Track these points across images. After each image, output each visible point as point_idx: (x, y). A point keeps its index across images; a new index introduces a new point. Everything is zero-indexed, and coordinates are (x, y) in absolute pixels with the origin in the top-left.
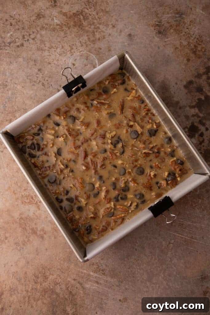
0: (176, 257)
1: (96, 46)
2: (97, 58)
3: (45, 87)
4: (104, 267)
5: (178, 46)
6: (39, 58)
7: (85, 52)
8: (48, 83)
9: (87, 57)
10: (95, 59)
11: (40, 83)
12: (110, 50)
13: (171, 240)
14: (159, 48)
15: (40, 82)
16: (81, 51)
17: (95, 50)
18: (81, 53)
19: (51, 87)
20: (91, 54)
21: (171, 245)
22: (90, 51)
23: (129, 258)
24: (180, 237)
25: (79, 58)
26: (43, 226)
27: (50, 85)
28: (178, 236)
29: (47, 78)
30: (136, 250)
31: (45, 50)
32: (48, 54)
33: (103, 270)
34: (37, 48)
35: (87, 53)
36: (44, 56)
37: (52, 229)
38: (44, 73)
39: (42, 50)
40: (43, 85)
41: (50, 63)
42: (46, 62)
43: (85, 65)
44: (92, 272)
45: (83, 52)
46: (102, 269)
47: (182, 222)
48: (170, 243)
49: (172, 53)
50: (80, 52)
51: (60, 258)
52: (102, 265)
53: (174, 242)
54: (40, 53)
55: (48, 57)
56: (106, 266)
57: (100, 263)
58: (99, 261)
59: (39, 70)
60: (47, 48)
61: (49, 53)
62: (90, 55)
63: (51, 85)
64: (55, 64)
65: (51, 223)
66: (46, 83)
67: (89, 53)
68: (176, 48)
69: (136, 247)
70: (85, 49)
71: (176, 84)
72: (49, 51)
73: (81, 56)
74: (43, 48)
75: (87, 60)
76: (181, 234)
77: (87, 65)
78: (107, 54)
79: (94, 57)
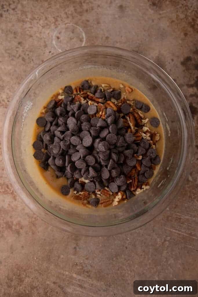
0: (172, 257)
1: (84, 18)
2: (84, 31)
3: (25, 62)
4: (90, 268)
5: (174, 19)
6: (19, 30)
7: (71, 24)
8: (29, 58)
9: (74, 30)
10: (82, 32)
11: (20, 58)
12: (98, 23)
13: (167, 236)
14: (153, 21)
15: (20, 56)
16: (67, 23)
17: (82, 22)
18: (67, 25)
19: (32, 62)
20: (78, 27)
21: (167, 242)
22: (76, 24)
23: (118, 257)
24: (178, 233)
25: (64, 30)
26: (19, 219)
27: (31, 60)
28: (175, 232)
29: (27, 53)
30: (126, 248)
31: (26, 22)
32: (30, 26)
33: (87, 272)
34: (18, 19)
35: (73, 25)
36: (26, 28)
37: (29, 222)
38: (25, 47)
39: (23, 21)
40: (23, 59)
41: (31, 36)
42: (28, 35)
43: (71, 39)
44: (76, 274)
45: (68, 24)
46: (86, 270)
47: (180, 216)
48: (165, 241)
49: (168, 26)
50: (65, 24)
51: (38, 257)
52: (86, 266)
53: (171, 239)
54: (20, 24)
55: (30, 29)
56: (92, 266)
57: (85, 264)
58: (83, 260)
59: (19, 43)
60: (29, 20)
61: (31, 24)
62: (76, 28)
63: (33, 60)
64: (37, 37)
65: (28, 216)
66: (26, 58)
67: (75, 26)
68: (173, 21)
69: (126, 245)
70: (71, 21)
71: (173, 60)
72: (31, 22)
73: (66, 28)
74: (24, 19)
75: (73, 32)
76: (179, 230)
77: (73, 39)
78: (95, 26)
79: (81, 30)
